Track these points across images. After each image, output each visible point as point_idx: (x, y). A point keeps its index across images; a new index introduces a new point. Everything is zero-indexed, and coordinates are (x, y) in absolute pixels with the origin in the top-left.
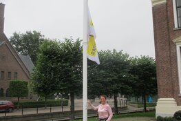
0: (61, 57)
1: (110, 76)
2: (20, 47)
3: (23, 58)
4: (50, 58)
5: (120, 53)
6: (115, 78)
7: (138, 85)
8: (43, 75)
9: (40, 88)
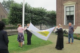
0: (19, 10)
1: (39, 18)
2: (6, 6)
3: (7, 10)
4: (15, 10)
5: (43, 9)
6: (41, 18)
7: (49, 21)
8: (11, 16)
9: (11, 22)
